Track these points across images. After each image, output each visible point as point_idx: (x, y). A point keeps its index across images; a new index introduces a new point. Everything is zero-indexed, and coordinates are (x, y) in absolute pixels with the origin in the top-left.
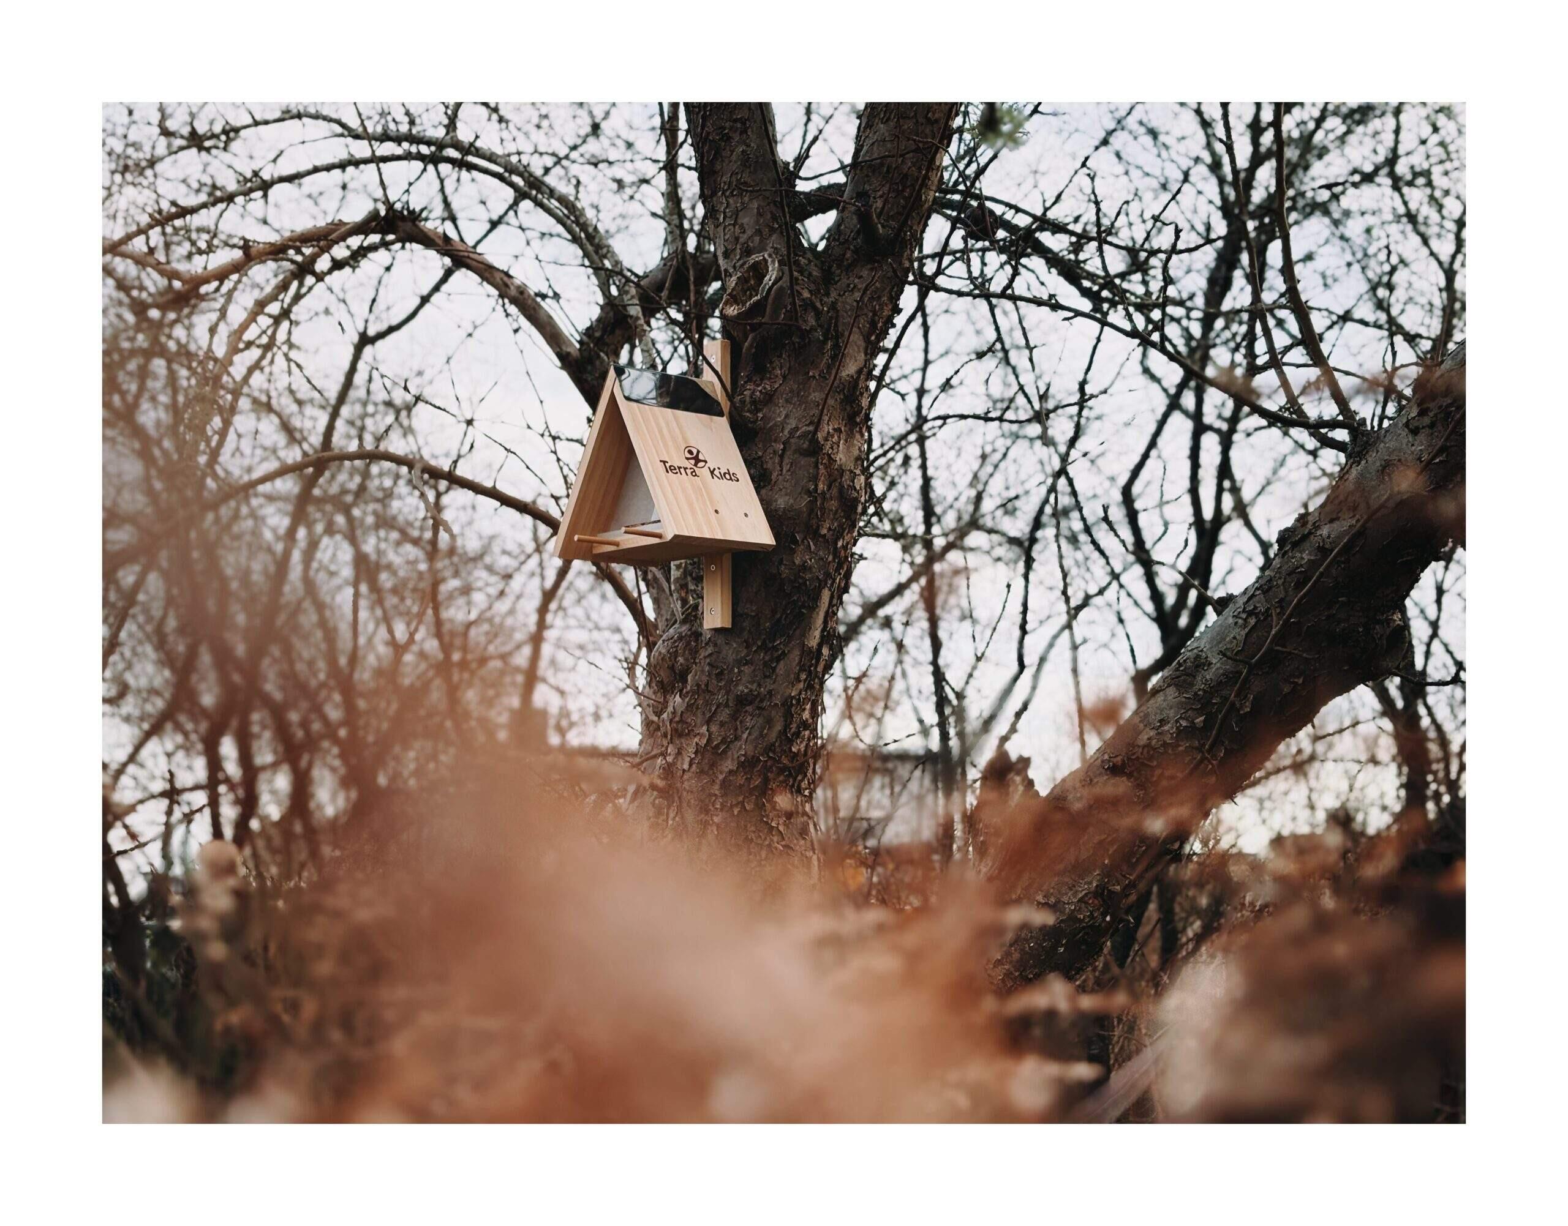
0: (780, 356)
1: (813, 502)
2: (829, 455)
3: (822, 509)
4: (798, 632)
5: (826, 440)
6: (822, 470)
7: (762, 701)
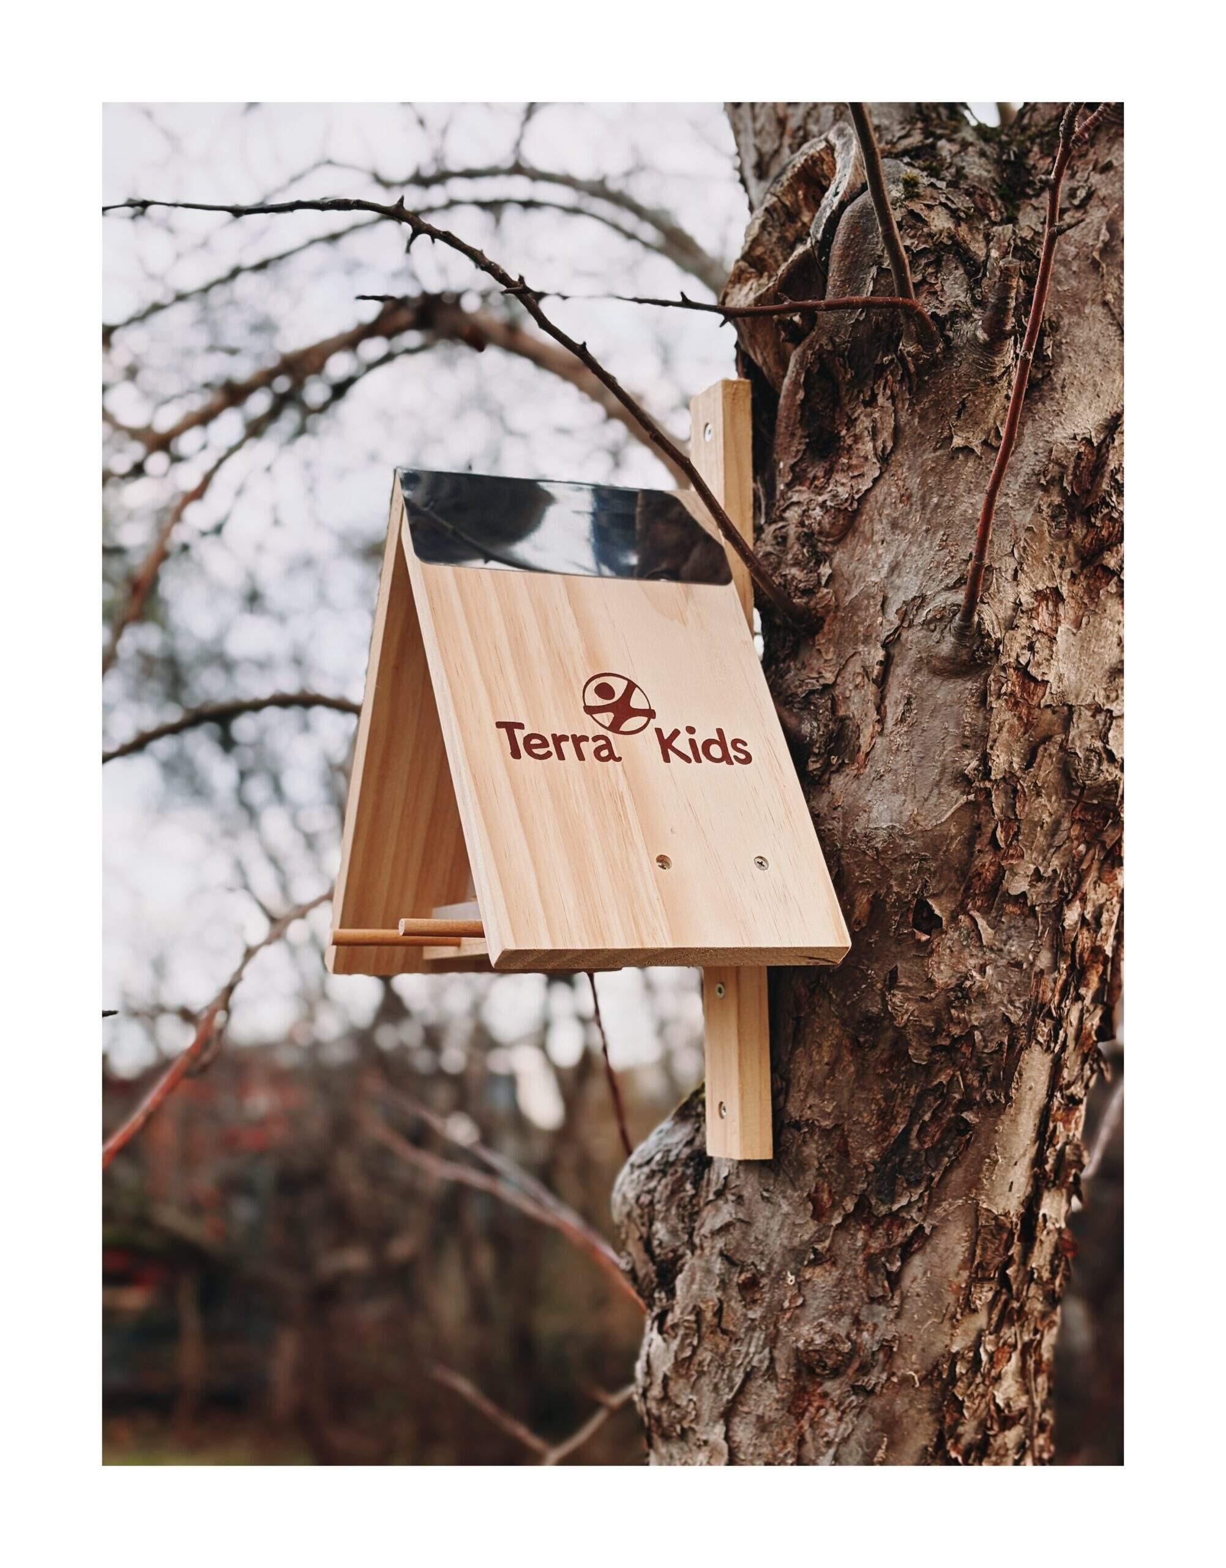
0: (871, 402)
1: (981, 804)
2: (1023, 671)
3: (1011, 821)
4: (957, 1176)
5: (1011, 625)
6: (1002, 714)
7: (865, 1369)
